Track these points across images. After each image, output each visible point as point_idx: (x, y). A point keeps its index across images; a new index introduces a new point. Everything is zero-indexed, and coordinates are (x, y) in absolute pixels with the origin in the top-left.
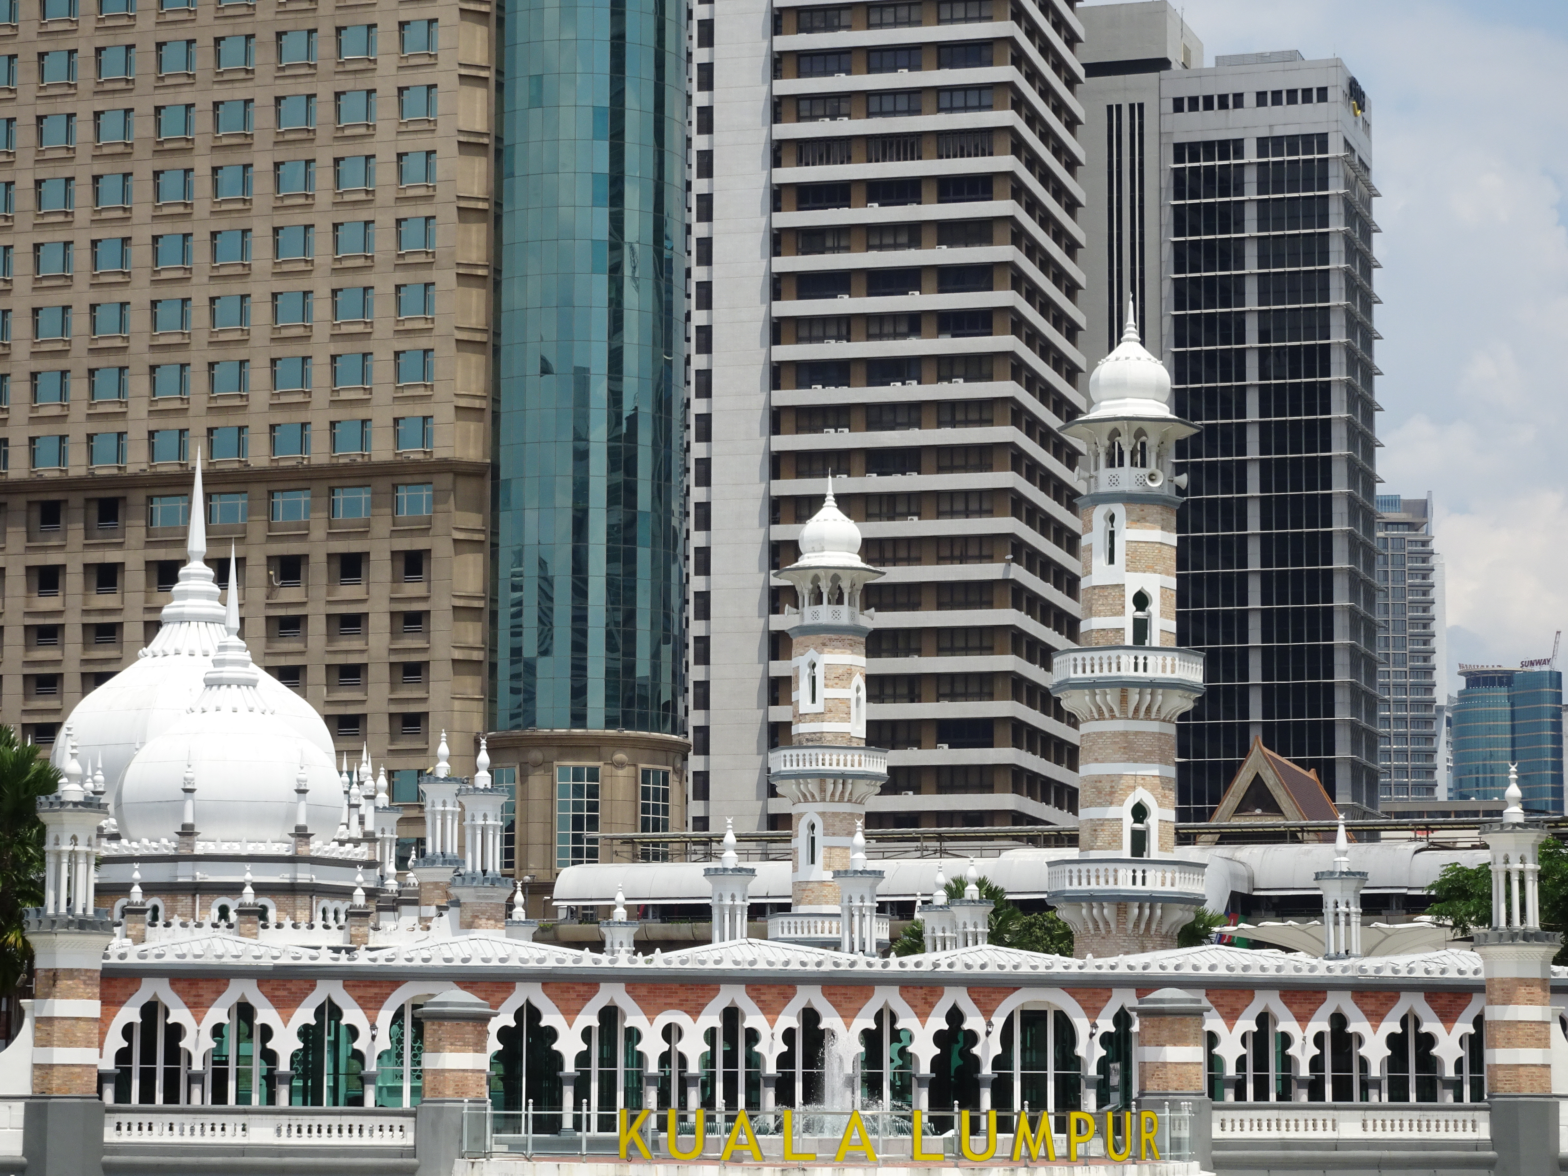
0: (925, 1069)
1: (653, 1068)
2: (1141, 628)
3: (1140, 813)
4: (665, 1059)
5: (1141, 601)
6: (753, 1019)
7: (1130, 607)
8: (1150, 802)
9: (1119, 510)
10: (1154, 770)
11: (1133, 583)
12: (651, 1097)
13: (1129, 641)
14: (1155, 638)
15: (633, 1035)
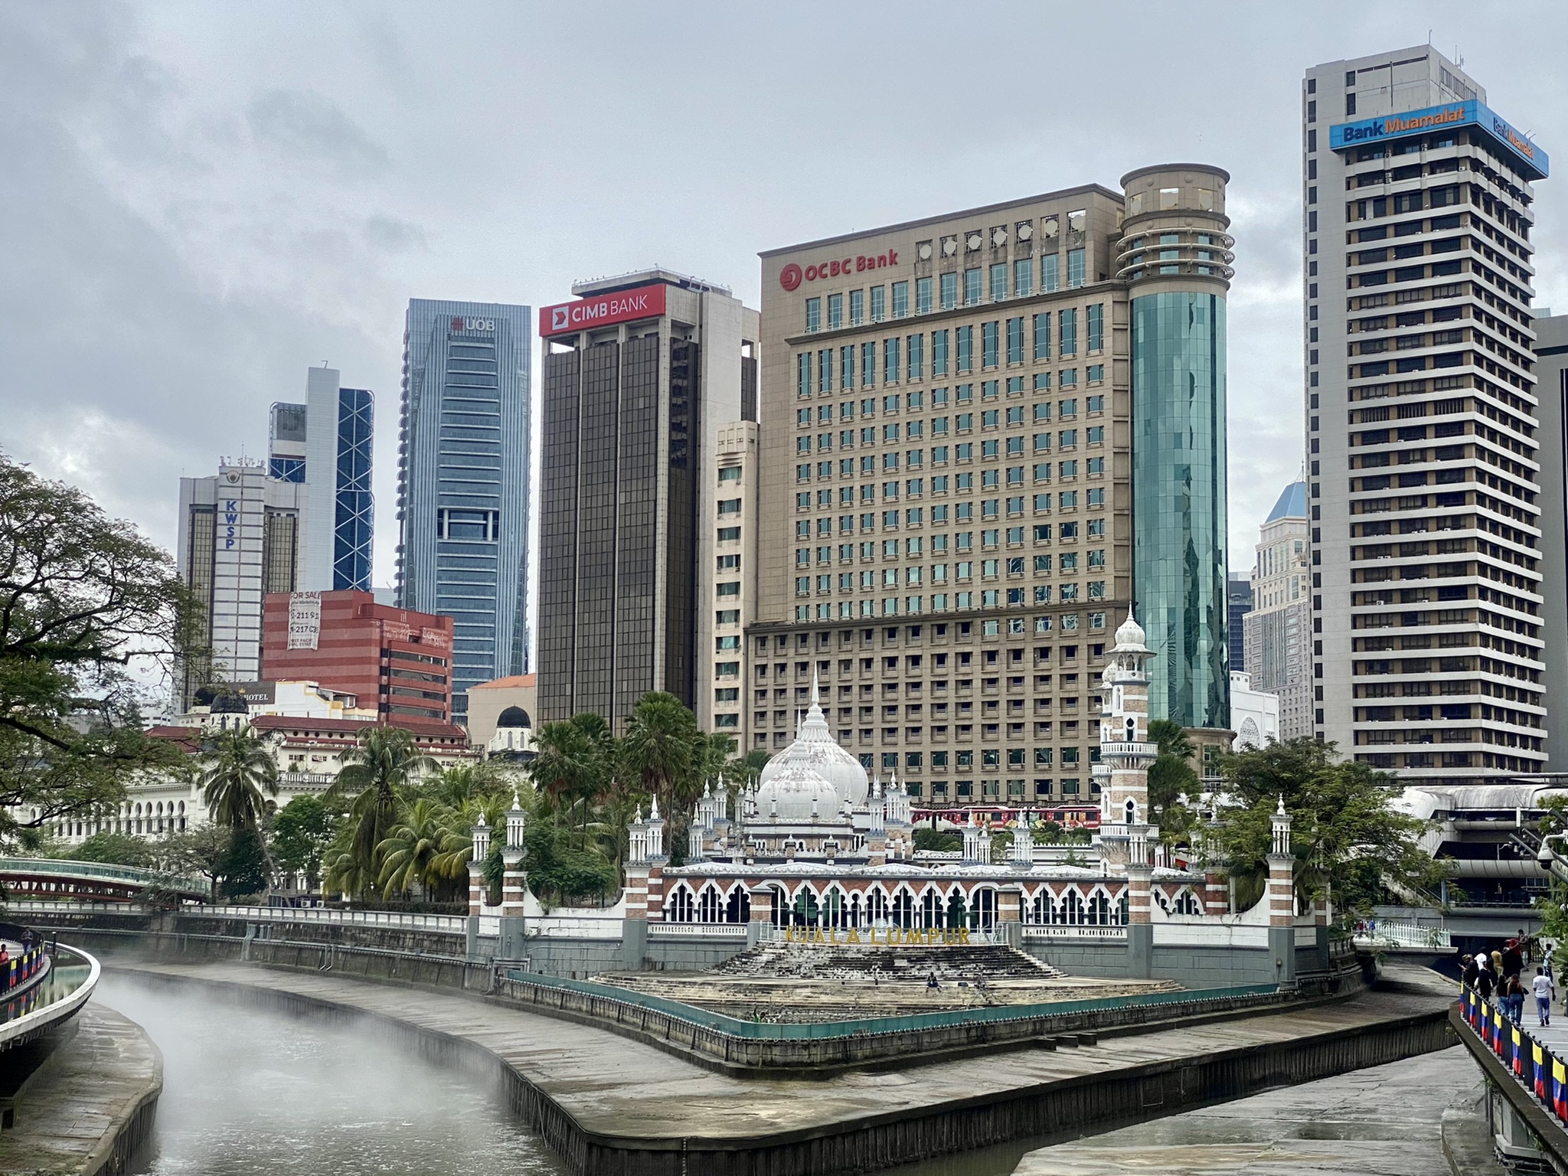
0: (945, 910)
1: (849, 909)
2: (1130, 733)
3: (1130, 805)
4: (854, 906)
5: (1130, 722)
6: (884, 892)
7: (1125, 725)
8: (1134, 801)
9: (1121, 687)
10: (1136, 788)
11: (1127, 716)
12: (849, 918)
13: (1125, 739)
14: (1135, 738)
15: (843, 898)
